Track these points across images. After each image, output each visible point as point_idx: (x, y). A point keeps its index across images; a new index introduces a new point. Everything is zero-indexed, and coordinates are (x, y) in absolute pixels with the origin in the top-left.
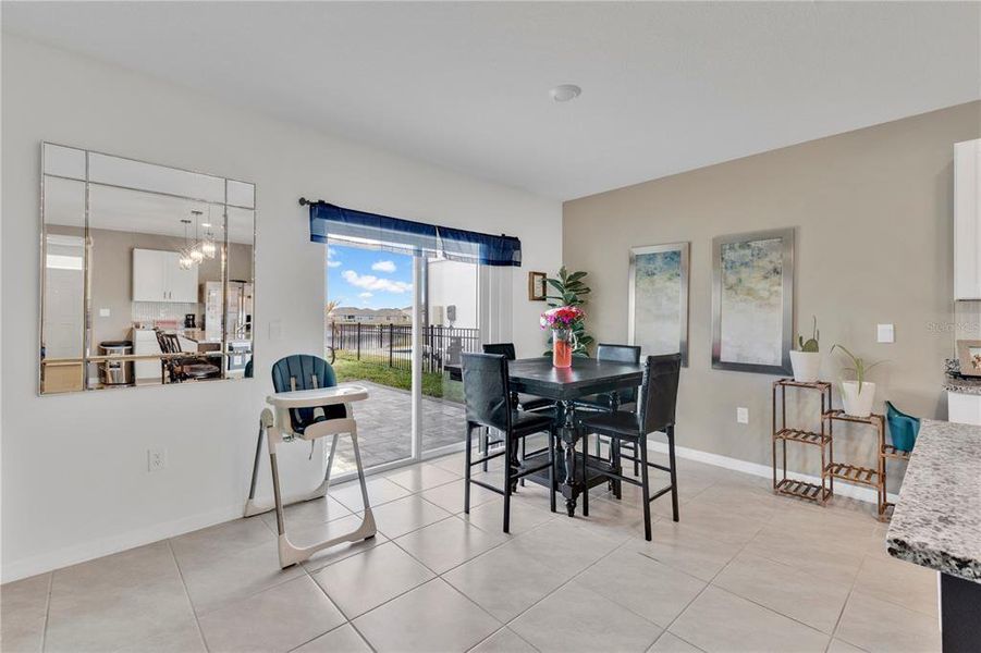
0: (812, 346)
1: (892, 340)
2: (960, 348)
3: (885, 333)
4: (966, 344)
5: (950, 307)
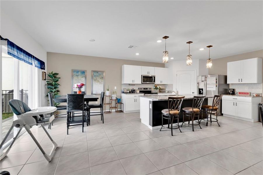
0: (108, 90)
3: (115, 88)
4: (124, 89)
5: (121, 84)
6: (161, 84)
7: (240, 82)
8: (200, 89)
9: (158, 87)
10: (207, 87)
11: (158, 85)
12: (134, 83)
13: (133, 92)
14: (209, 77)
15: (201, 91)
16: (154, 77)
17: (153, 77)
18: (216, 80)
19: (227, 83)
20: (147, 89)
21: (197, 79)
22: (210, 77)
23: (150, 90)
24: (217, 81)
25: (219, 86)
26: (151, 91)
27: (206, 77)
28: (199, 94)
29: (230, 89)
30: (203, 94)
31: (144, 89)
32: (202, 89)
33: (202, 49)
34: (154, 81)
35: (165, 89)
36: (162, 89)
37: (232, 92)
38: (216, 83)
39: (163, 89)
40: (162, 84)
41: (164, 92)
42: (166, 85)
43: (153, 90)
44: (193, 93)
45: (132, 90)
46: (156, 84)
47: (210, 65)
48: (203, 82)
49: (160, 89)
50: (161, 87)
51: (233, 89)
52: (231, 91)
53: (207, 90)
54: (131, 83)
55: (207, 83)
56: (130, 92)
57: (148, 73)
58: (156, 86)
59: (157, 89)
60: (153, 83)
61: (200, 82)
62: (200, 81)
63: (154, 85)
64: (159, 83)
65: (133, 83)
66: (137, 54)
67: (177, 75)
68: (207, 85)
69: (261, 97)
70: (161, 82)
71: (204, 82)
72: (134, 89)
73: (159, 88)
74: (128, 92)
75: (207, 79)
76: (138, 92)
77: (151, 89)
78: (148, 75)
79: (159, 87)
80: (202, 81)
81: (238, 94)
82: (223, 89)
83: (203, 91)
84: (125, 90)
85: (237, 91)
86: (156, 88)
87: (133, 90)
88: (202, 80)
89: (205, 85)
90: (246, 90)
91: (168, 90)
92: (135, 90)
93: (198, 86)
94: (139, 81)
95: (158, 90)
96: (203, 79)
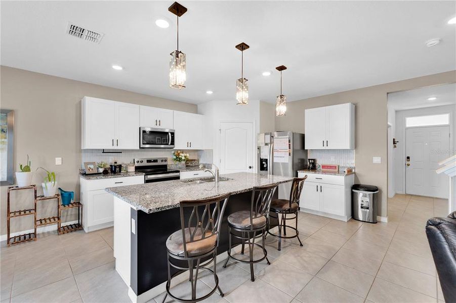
0: (27, 169)
1: (61, 164)
2: (85, 165)
3: (58, 161)
4: (87, 164)
5: (80, 151)
6: (189, 148)
7: (325, 148)
8: (262, 160)
9: (182, 156)
10: (274, 155)
11: (183, 151)
12: (119, 147)
13: (115, 170)
14: (276, 136)
15: (264, 164)
16: (173, 134)
17: (170, 134)
18: (289, 142)
19: (306, 149)
20: (155, 161)
21: (257, 139)
22: (278, 136)
23: (164, 163)
24: (291, 143)
25: (294, 153)
26: (166, 166)
27: (272, 137)
28: (261, 170)
29: (309, 160)
30: (267, 170)
31: (149, 161)
32: (266, 160)
33: (266, 74)
34: (173, 143)
35: (198, 160)
36: (192, 160)
37: (311, 165)
38: (290, 148)
39: (194, 160)
40: (191, 148)
41: (196, 167)
42: (199, 152)
43: (171, 164)
44: (250, 167)
45: (111, 166)
46: (178, 150)
47: (282, 109)
48: (267, 146)
49: (187, 160)
50: (188, 155)
51: (314, 160)
52: (310, 163)
53: (275, 161)
54: (109, 146)
55: (274, 148)
56: (105, 173)
57: (158, 123)
58: (179, 155)
59: (179, 161)
60: (172, 146)
61: (263, 145)
62: (262, 143)
63: (173, 152)
64: (185, 148)
65: (115, 147)
66: (117, 68)
67: (220, 130)
68: (274, 153)
69: (354, 174)
70: (189, 144)
71: (270, 145)
72: (119, 163)
73: (183, 158)
74: (101, 170)
75: (275, 140)
76: (132, 169)
77: (166, 161)
78: (156, 127)
79: (185, 157)
80: (266, 144)
81: (321, 168)
82: (299, 159)
83: (267, 163)
84: (92, 167)
85: (319, 162)
86: (178, 159)
87: (115, 167)
88: (266, 142)
89: (271, 152)
90: (331, 160)
91: (205, 163)
92: (120, 166)
93: (259, 154)
94: (132, 142)
95: (183, 162)
96: (268, 141)
